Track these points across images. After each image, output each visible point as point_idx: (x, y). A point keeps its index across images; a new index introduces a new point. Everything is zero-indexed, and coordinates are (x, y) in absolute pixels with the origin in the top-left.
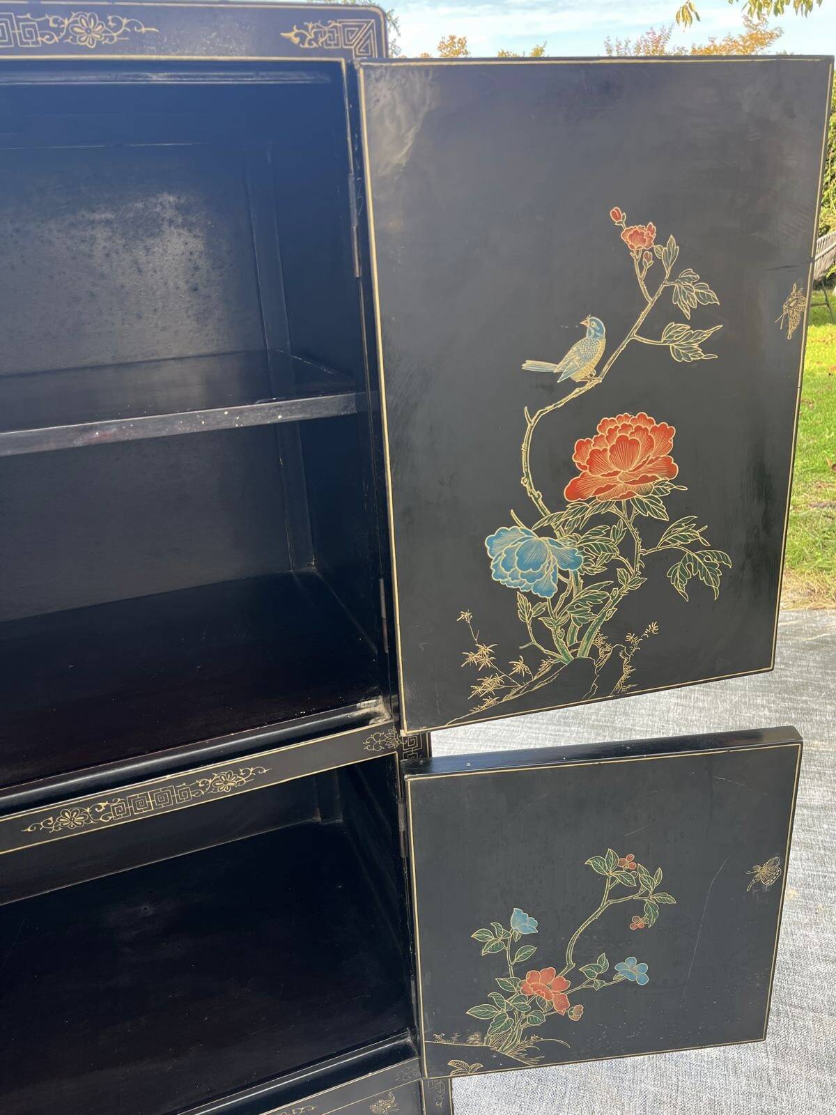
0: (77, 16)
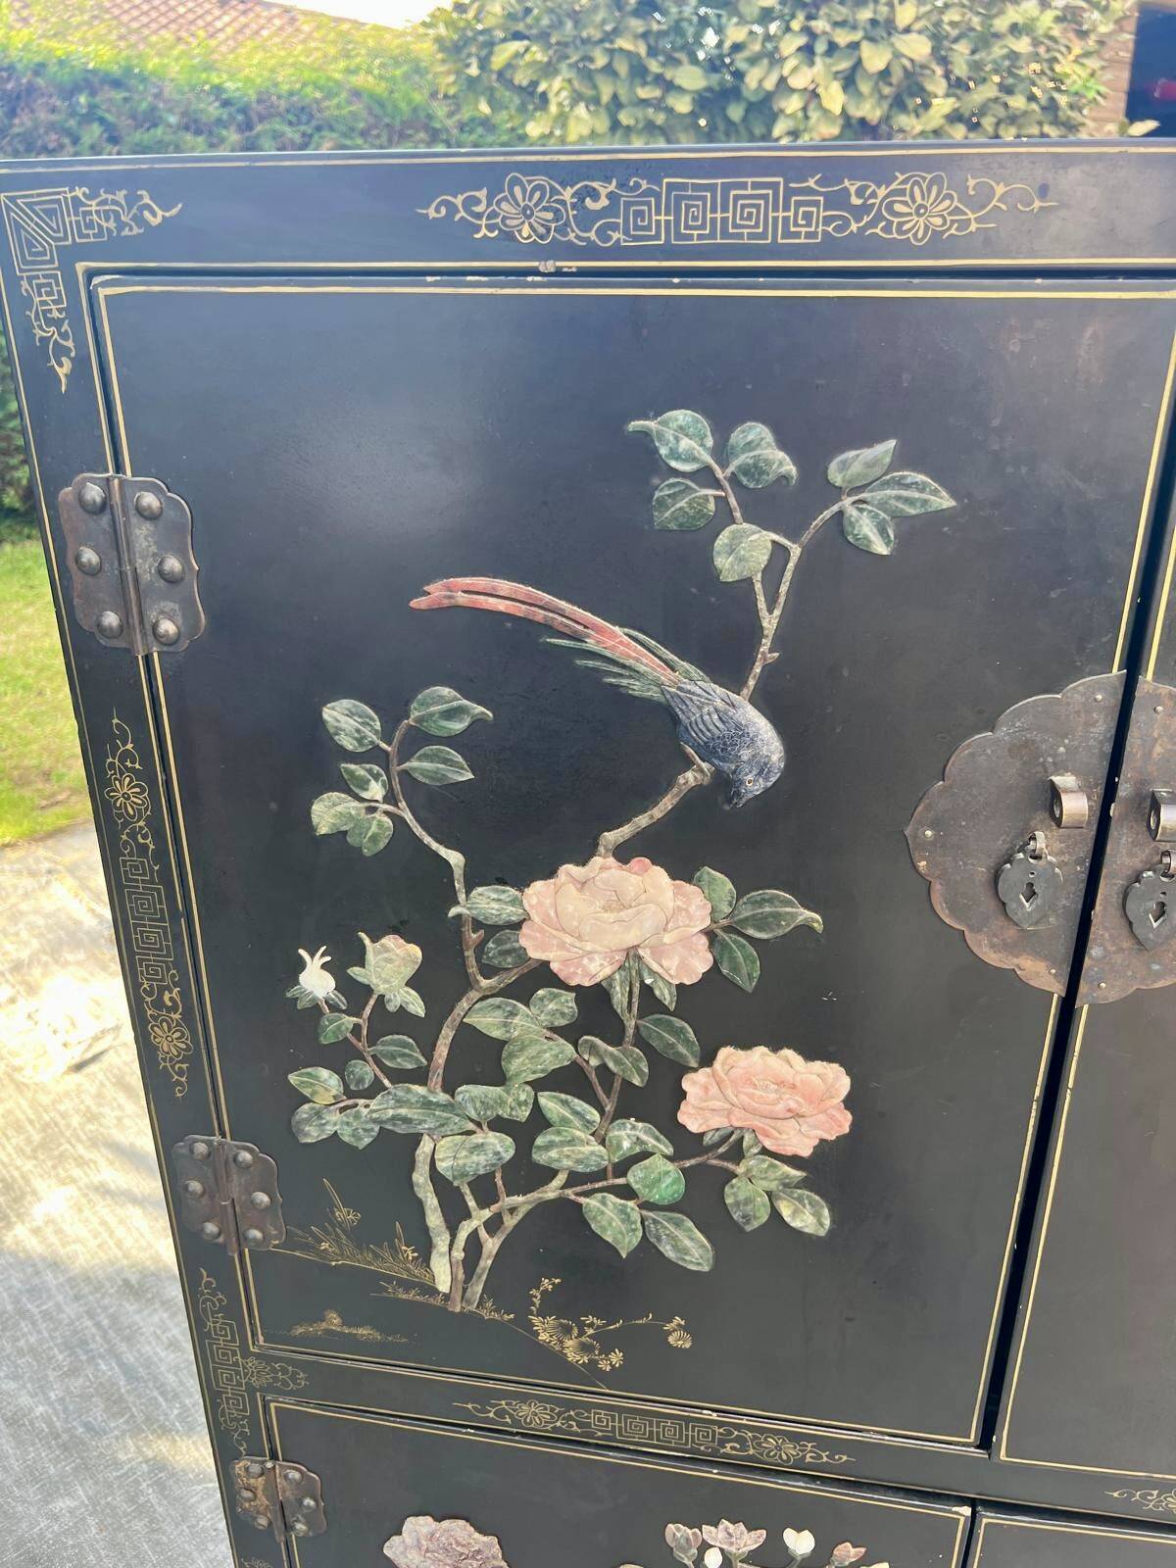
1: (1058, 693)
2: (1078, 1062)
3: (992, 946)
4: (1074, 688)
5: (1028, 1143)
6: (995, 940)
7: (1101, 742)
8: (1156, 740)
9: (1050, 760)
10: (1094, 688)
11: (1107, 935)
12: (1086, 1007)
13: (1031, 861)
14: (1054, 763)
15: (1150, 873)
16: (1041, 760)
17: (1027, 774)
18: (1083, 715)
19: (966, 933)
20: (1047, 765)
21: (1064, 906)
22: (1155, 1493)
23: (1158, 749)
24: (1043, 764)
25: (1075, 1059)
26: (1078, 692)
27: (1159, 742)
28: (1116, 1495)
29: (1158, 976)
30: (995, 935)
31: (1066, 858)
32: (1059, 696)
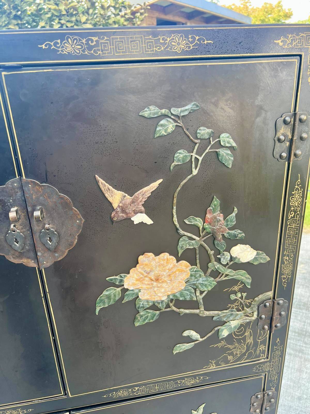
0: (174, 36)
1: (4, 185)
2: (47, 284)
3: (14, 258)
4: (7, 183)
5: (45, 309)
6: (14, 256)
7: (21, 197)
8: (32, 194)
9: (9, 204)
10: (13, 182)
11: (40, 249)
12: (43, 269)
13: (13, 232)
14: (11, 205)
15: (43, 230)
16: (7, 204)
17: (4, 209)
18: (13, 190)
19: (6, 256)
20: (9, 205)
21: (29, 243)
22: (114, 393)
23: (34, 197)
24: (7, 205)
25: (46, 284)
26: (10, 184)
27: (33, 194)
28: (105, 396)
29: (58, 257)
30: (13, 255)
31: (24, 230)
32: (5, 186)
